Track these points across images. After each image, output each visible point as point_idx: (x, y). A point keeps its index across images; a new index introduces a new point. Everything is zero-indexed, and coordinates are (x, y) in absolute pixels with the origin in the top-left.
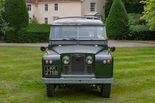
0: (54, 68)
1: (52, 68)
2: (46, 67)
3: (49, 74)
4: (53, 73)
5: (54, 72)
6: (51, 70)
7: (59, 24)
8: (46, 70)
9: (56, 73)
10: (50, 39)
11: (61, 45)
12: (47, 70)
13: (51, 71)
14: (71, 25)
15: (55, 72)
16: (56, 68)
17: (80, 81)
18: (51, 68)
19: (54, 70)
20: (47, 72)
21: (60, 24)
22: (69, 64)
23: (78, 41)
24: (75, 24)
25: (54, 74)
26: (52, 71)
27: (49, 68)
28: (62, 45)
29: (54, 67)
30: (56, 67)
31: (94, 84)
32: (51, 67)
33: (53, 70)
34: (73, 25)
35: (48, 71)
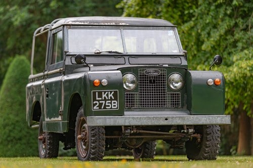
0: (111, 95)
1: (107, 95)
2: (94, 93)
3: (100, 108)
4: (109, 106)
5: (111, 103)
6: (105, 100)
7: (80, 23)
8: (95, 99)
9: (115, 105)
10: (68, 53)
12: (97, 99)
13: (104, 102)
14: (106, 24)
15: (113, 104)
16: (115, 95)
17: (166, 119)
18: (104, 96)
19: (111, 99)
20: (96, 104)
21: (83, 23)
22: (136, 89)
23: (127, 58)
24: (114, 24)
25: (111, 108)
26: (107, 102)
27: (100, 96)
28: (95, 65)
29: (111, 92)
30: (116, 92)
32: (105, 92)
33: (108, 100)
34: (112, 24)
35: (99, 101)
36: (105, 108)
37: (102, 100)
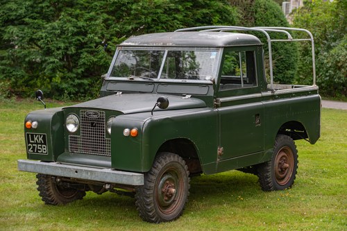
1: (38, 138)
6: (37, 143)
11: (121, 93)
13: (36, 145)
15: (44, 149)
29: (41, 135)
31: (108, 183)
32: (36, 135)
33: (39, 144)
35: (32, 143)
36: (37, 152)
37: (34, 143)
